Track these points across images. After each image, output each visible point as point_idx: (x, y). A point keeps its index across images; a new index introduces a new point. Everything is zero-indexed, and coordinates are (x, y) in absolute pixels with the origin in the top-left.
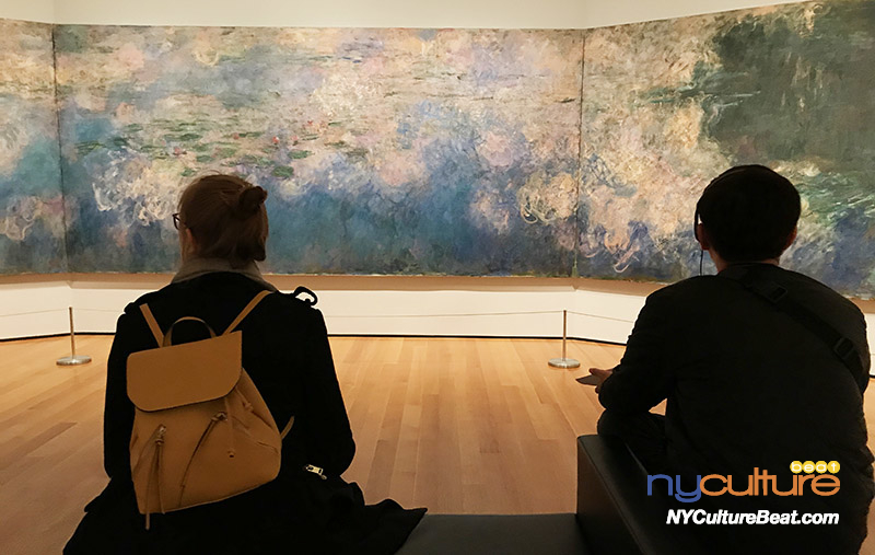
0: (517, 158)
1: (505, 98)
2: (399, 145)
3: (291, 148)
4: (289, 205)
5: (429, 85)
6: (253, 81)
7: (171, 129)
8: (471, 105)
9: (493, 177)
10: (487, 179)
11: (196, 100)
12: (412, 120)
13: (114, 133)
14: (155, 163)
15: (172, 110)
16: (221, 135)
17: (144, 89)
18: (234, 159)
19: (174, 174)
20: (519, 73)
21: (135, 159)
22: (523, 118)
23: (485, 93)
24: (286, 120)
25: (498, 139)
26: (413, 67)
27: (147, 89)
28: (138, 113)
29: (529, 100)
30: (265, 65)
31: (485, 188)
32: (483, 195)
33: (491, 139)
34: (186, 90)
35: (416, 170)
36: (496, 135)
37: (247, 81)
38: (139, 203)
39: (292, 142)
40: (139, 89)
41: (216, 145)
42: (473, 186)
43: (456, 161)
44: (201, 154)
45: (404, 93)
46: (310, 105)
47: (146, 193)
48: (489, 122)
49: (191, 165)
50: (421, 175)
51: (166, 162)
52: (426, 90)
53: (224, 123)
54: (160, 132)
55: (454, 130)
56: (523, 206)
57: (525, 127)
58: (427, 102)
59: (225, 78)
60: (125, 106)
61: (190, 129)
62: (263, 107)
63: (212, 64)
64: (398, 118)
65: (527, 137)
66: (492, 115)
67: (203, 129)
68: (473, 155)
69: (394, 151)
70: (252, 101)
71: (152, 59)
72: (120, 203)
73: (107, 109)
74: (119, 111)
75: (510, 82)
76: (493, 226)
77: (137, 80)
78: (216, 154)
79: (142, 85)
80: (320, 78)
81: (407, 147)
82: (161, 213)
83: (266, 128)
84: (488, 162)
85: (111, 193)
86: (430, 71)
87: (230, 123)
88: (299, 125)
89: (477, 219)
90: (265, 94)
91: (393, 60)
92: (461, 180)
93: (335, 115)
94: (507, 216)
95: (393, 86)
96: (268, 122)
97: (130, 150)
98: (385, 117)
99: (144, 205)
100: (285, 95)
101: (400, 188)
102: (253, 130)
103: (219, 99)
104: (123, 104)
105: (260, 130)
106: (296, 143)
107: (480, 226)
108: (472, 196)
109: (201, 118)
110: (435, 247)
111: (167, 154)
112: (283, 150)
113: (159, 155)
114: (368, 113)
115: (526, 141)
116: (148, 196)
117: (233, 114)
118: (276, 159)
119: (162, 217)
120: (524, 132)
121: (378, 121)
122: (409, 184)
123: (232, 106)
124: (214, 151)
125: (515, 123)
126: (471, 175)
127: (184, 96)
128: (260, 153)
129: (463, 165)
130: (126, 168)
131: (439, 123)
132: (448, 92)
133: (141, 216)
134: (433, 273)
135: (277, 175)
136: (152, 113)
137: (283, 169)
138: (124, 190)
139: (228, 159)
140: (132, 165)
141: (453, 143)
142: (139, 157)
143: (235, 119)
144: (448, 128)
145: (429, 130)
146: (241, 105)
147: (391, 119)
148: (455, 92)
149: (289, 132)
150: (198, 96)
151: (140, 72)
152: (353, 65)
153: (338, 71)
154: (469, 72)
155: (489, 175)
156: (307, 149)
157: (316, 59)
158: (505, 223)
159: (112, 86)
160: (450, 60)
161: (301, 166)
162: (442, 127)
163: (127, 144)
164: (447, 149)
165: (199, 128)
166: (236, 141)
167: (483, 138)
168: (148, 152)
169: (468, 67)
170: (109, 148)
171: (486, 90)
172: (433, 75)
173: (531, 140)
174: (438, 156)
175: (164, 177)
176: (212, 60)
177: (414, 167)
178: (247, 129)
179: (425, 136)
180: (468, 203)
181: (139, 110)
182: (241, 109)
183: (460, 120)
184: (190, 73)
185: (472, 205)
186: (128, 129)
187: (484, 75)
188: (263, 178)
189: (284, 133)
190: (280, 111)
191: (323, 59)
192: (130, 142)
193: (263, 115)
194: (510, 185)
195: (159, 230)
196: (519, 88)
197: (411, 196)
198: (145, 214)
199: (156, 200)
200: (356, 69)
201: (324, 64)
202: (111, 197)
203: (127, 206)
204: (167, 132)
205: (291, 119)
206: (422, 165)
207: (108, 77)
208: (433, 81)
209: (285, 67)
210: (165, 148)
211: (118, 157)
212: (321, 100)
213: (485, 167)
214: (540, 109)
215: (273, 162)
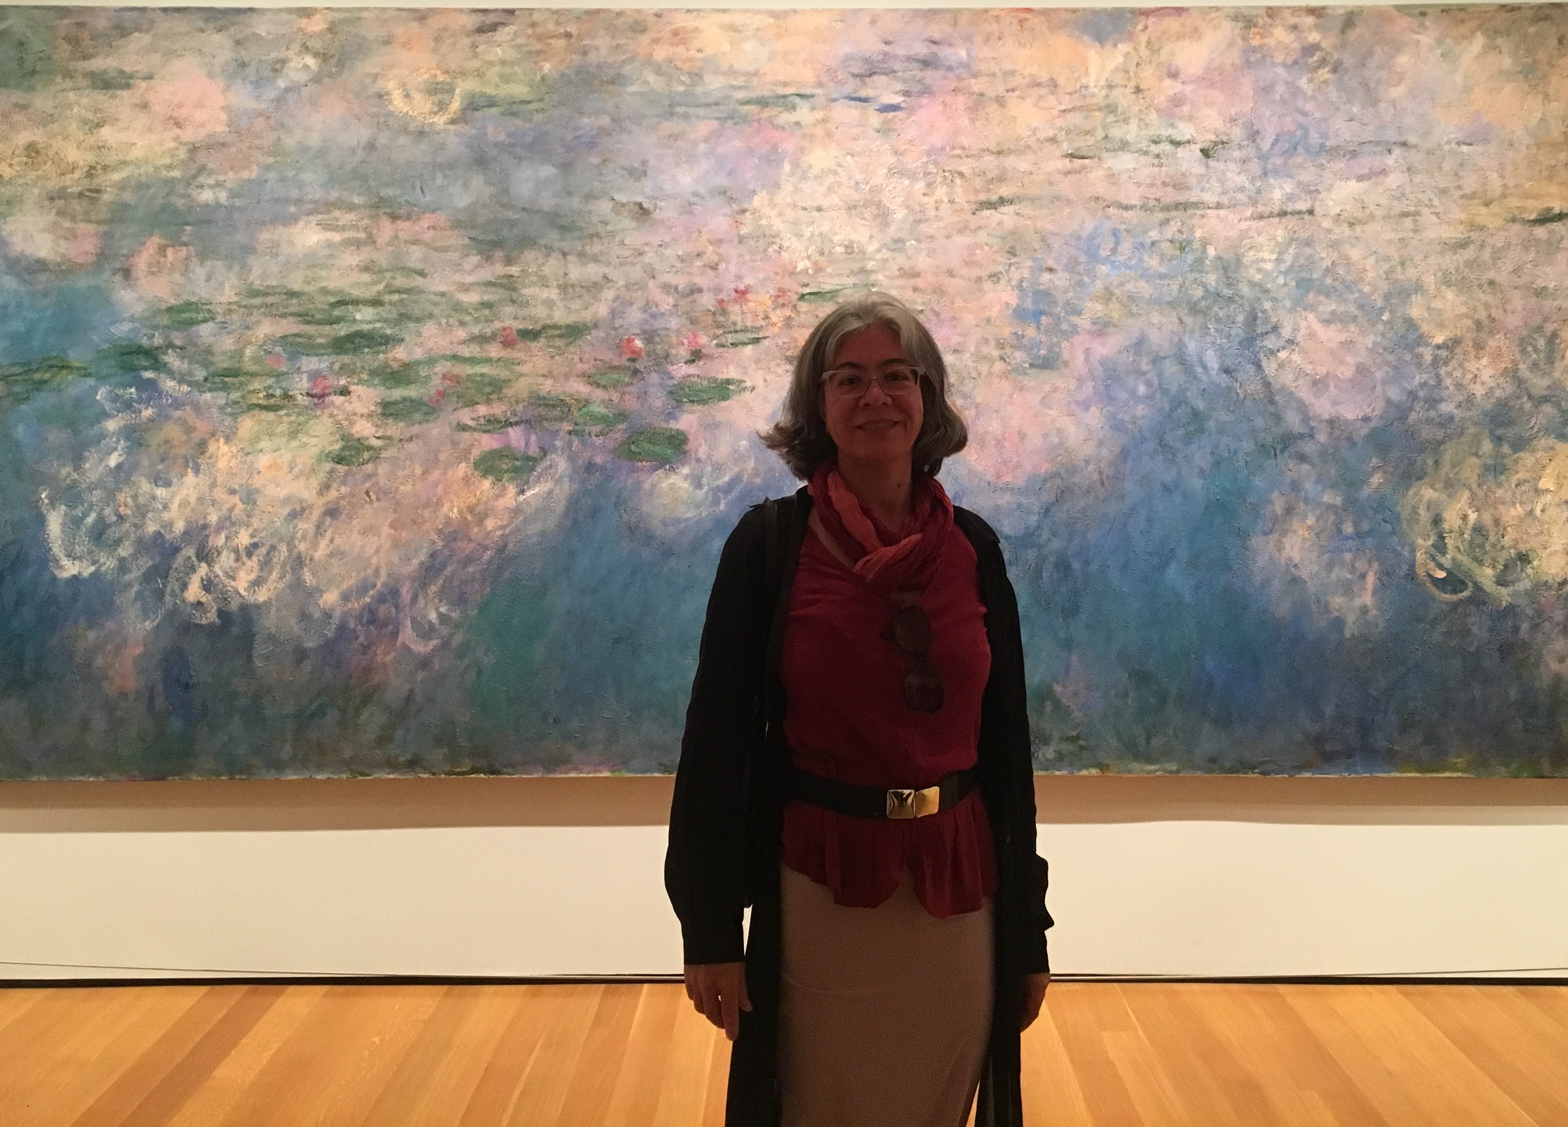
0: (1395, 394)
1: (1352, 210)
2: (1019, 355)
3: (681, 370)
4: (667, 551)
5: (1112, 177)
6: (566, 167)
7: (306, 317)
8: (1244, 234)
9: (1323, 453)
10: (1302, 458)
11: (386, 229)
12: (1060, 280)
13: (122, 330)
14: (247, 425)
15: (312, 261)
16: (462, 334)
17: (223, 196)
18: (498, 410)
19: (305, 459)
20: (1391, 135)
21: (187, 413)
22: (1411, 273)
23: (1290, 198)
24: (667, 288)
25: (1332, 335)
26: (1060, 122)
27: (233, 194)
28: (199, 272)
29: (1427, 217)
30: (605, 121)
31: (1296, 486)
32: (1289, 511)
33: (1311, 335)
34: (357, 200)
35: (1074, 434)
36: (1327, 322)
37: (547, 171)
38: (190, 552)
39: (683, 352)
40: (206, 196)
41: (441, 368)
42: (1258, 482)
43: (1200, 405)
44: (398, 393)
45: (1033, 200)
46: (741, 240)
47: (213, 518)
48: (1305, 285)
49: (364, 429)
50: (1089, 449)
51: (284, 421)
52: (1102, 189)
53: (472, 298)
54: (266, 328)
55: (1194, 309)
56: (1424, 543)
57: (1416, 299)
58: (1107, 226)
59: (481, 162)
60: (162, 250)
61: (364, 317)
62: (596, 248)
63: (440, 121)
64: (1015, 275)
65: (1425, 328)
66: (1311, 263)
67: (405, 317)
68: (1254, 387)
69: (1004, 375)
70: (563, 228)
71: (252, 104)
72: (125, 551)
73: (103, 257)
74: (141, 262)
75: (1365, 163)
76: (1327, 609)
77: (202, 169)
78: (442, 394)
79: (219, 185)
80: (773, 158)
81: (1046, 363)
82: (257, 583)
83: (602, 310)
84: (1303, 408)
85: (100, 519)
86: (1116, 133)
87: (490, 296)
88: (707, 301)
89: (1276, 584)
90: (604, 207)
91: (1000, 101)
92: (1217, 464)
93: (819, 270)
94: (1371, 579)
95: (1001, 179)
96: (608, 294)
97: (169, 384)
98: (976, 272)
99: (205, 555)
100: (667, 211)
101: (1022, 491)
102: (560, 316)
103: (457, 224)
104: (156, 241)
105: (586, 316)
106: (696, 356)
107: (1283, 610)
108: (1255, 511)
109: (400, 281)
110: (1141, 677)
111: (287, 396)
112: (654, 378)
113: (260, 398)
114: (923, 262)
115: (1421, 340)
116: (219, 528)
117: (500, 269)
118: (631, 404)
119: (262, 595)
120: (1416, 311)
121: (952, 285)
122: (1053, 476)
123: (497, 244)
124: (436, 383)
125: (1384, 286)
126: (1248, 446)
127: (348, 218)
128: (580, 388)
129: (1224, 417)
130: (155, 439)
131: (1144, 289)
132: (1171, 196)
133: (194, 592)
134: (1136, 766)
135: (633, 456)
136: (245, 268)
137: (654, 436)
138: (142, 511)
139: (482, 410)
140: (172, 431)
141: (1192, 347)
142: (197, 408)
143: (508, 285)
144: (1173, 304)
145: (1115, 311)
146: (527, 242)
147: (995, 277)
148: (1194, 196)
149: (674, 323)
150: (394, 217)
151: (213, 145)
152: (875, 119)
153: (829, 135)
154: (1237, 133)
155: (1309, 448)
156: (732, 373)
157: (763, 103)
158: (1367, 599)
159: (122, 186)
160: (1177, 101)
161: (712, 427)
162: (1156, 302)
163: (158, 366)
164: (1171, 369)
165: (394, 315)
166: (505, 353)
167: (1286, 332)
168: (225, 388)
169: (1233, 120)
170: (102, 379)
171: (1288, 188)
172: (1124, 146)
173: (1439, 339)
174: (1142, 389)
175: (273, 466)
176: (442, 107)
177: (1066, 422)
178: (540, 313)
179: (1102, 328)
180: (1243, 535)
181: (203, 256)
182: (528, 254)
183: (1212, 279)
184: (371, 147)
185: (1257, 542)
186: (165, 320)
187: (1284, 145)
188: (590, 467)
189: (658, 324)
190: (650, 257)
191: (785, 102)
192: (171, 359)
193: (594, 271)
194: (1376, 480)
195: (248, 638)
196: (1394, 180)
197: (1060, 514)
198: (208, 585)
199: (244, 539)
200: (885, 131)
201: (787, 118)
202: (99, 534)
203: (145, 563)
204: (289, 327)
205: (681, 281)
206: (1094, 418)
207: (111, 158)
208: (1124, 162)
209: (669, 127)
210: (279, 376)
211: (128, 405)
212: (778, 225)
213: (1293, 421)
214: (1463, 244)
215: (622, 416)
